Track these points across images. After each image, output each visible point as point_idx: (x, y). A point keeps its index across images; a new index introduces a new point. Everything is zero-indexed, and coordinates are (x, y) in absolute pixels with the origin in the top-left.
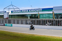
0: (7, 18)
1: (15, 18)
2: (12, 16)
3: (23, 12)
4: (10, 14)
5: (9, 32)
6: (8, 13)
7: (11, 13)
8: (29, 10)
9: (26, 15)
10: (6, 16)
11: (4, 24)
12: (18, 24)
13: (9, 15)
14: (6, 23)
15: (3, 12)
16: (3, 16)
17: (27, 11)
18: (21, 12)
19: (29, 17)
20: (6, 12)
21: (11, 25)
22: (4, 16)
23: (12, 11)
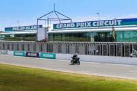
0: (44, 41)
1: (62, 40)
2: (54, 35)
3: (79, 27)
4: (51, 30)
5: (49, 72)
6: (47, 29)
7: (52, 28)
8: (92, 22)
9: (86, 33)
10: (41, 36)
12: (69, 53)
13: (50, 34)
14: (42, 50)
16: (35, 35)
17: (89, 24)
18: (75, 27)
19: (92, 39)
20: (41, 26)
21: (52, 56)
22: (38, 36)
23: (55, 25)
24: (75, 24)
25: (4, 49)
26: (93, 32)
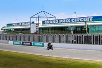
0: (36, 33)
1: (49, 33)
2: (43, 29)
3: (62, 23)
4: (41, 25)
5: (38, 56)
6: (38, 24)
8: (71, 19)
9: (67, 27)
10: (34, 30)
11: (31, 43)
13: (40, 29)
14: (34, 40)
15: (29, 24)
16: (29, 29)
17: (69, 21)
18: (59, 23)
20: (33, 23)
22: (32, 29)
24: (59, 20)
25: (6, 40)
26: (72, 26)
